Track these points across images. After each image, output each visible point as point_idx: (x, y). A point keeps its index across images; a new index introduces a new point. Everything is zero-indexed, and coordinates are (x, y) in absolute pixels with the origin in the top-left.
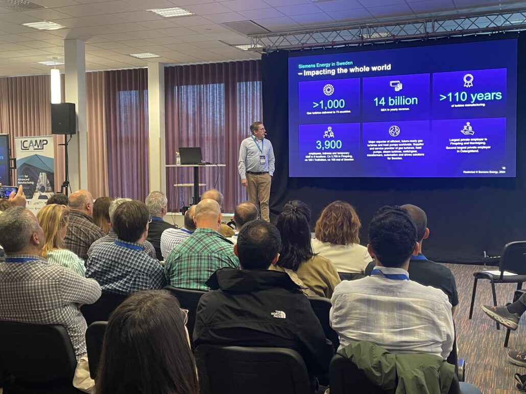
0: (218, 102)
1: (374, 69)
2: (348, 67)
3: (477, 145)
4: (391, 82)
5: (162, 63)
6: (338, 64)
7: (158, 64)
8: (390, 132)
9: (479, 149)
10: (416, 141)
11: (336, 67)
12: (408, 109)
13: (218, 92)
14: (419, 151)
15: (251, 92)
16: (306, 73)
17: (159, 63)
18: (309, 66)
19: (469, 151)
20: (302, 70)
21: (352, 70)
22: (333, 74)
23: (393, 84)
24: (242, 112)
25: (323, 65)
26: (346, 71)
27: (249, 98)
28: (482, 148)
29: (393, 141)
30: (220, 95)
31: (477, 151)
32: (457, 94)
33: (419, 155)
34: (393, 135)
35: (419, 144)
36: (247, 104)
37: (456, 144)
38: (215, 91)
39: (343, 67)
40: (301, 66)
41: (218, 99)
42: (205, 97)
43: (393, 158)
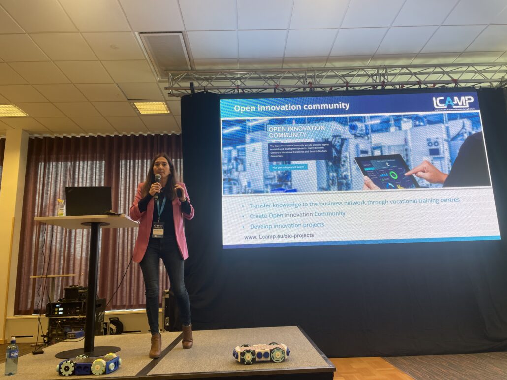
0: (97, 177)
5: (26, 131)
7: (21, 131)
13: (98, 166)
15: (140, 167)
17: (23, 130)
24: (128, 190)
27: (136, 174)
30: (100, 170)
36: (134, 180)
38: (95, 166)
41: (98, 174)
42: (81, 172)
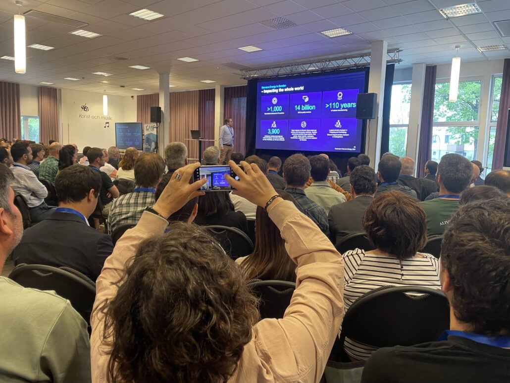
1: (296, 89)
2: (284, 88)
3: (342, 134)
4: (303, 97)
6: (280, 86)
8: (302, 125)
9: (344, 136)
10: (313, 130)
11: (278, 88)
12: (310, 112)
14: (315, 136)
16: (265, 91)
18: (266, 87)
19: (338, 137)
20: (263, 90)
21: (286, 90)
22: (277, 92)
23: (304, 98)
25: (272, 87)
26: (282, 90)
28: (345, 135)
29: (302, 130)
31: (342, 137)
32: (334, 104)
33: (315, 138)
34: (303, 127)
35: (315, 132)
37: (332, 132)
39: (282, 88)
40: (263, 88)
43: (303, 140)
